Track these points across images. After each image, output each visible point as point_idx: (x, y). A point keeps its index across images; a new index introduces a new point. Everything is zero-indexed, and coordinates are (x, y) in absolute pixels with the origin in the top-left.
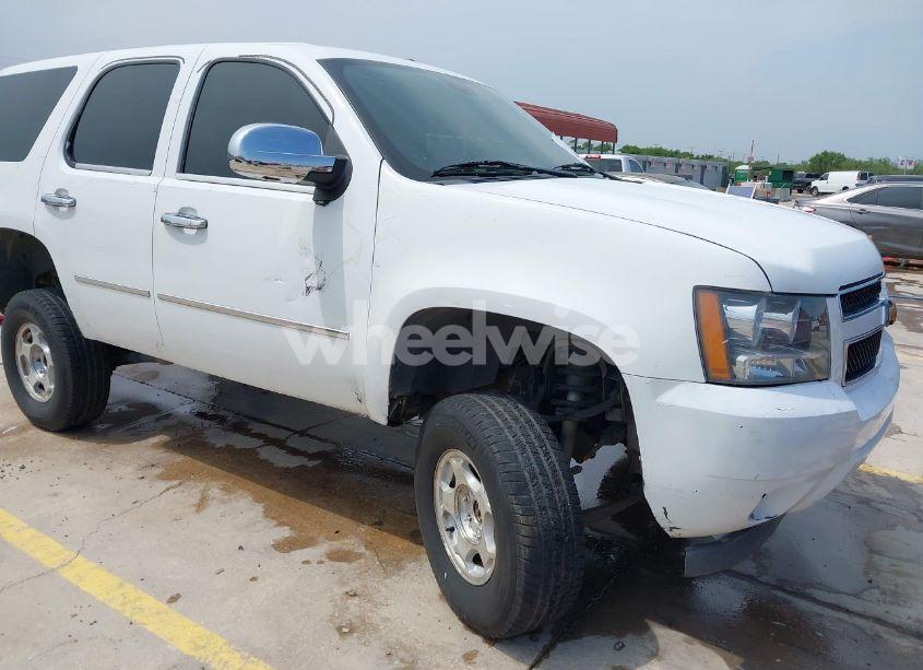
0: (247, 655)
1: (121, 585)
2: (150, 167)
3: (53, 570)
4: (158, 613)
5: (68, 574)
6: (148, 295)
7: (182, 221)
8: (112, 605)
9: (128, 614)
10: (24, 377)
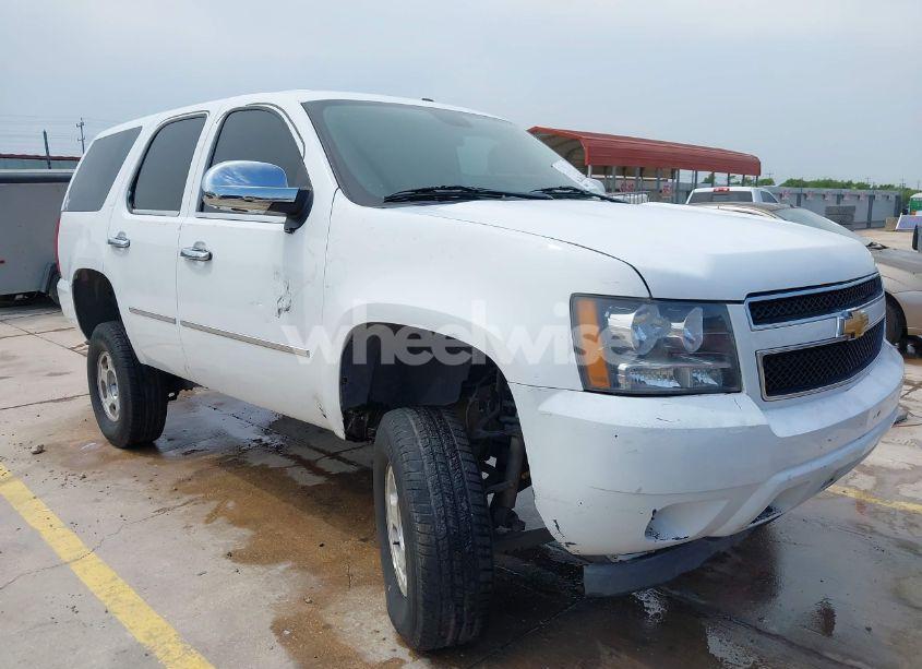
0: (189, 647)
1: (114, 579)
2: (178, 209)
3: (66, 563)
4: (133, 605)
5: (77, 568)
6: (174, 322)
7: (195, 254)
8: (99, 596)
9: (107, 604)
10: (103, 399)
